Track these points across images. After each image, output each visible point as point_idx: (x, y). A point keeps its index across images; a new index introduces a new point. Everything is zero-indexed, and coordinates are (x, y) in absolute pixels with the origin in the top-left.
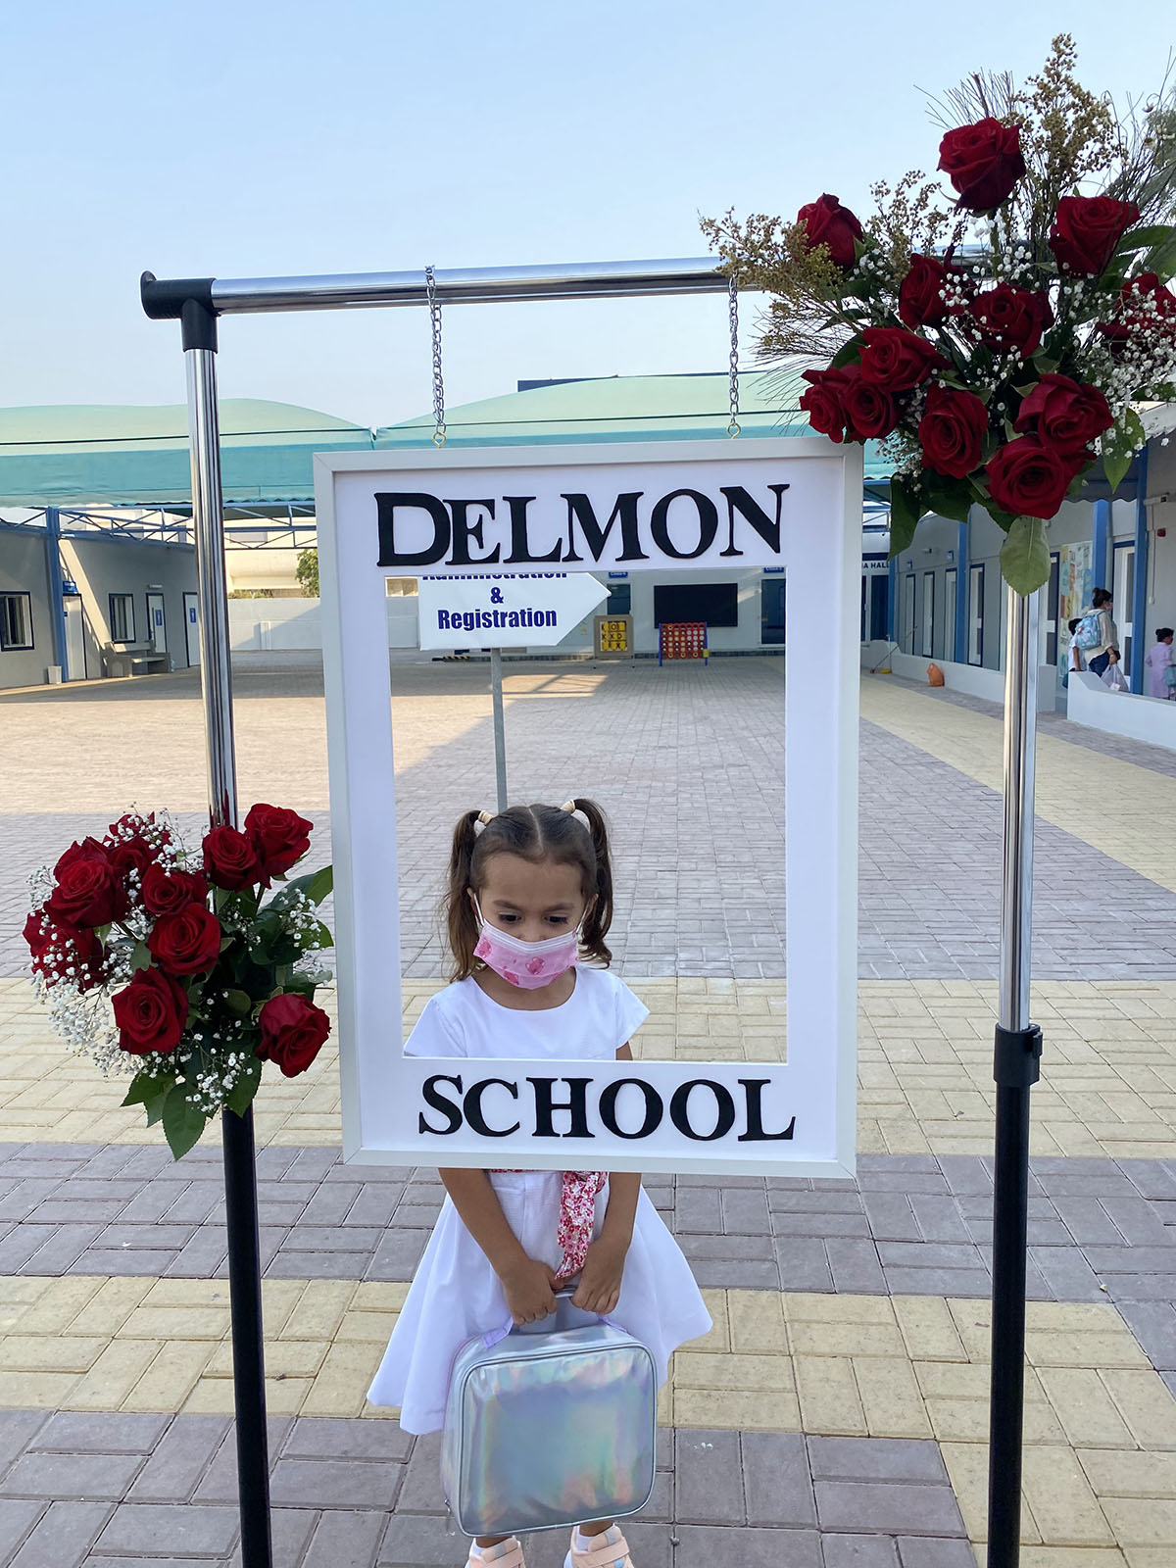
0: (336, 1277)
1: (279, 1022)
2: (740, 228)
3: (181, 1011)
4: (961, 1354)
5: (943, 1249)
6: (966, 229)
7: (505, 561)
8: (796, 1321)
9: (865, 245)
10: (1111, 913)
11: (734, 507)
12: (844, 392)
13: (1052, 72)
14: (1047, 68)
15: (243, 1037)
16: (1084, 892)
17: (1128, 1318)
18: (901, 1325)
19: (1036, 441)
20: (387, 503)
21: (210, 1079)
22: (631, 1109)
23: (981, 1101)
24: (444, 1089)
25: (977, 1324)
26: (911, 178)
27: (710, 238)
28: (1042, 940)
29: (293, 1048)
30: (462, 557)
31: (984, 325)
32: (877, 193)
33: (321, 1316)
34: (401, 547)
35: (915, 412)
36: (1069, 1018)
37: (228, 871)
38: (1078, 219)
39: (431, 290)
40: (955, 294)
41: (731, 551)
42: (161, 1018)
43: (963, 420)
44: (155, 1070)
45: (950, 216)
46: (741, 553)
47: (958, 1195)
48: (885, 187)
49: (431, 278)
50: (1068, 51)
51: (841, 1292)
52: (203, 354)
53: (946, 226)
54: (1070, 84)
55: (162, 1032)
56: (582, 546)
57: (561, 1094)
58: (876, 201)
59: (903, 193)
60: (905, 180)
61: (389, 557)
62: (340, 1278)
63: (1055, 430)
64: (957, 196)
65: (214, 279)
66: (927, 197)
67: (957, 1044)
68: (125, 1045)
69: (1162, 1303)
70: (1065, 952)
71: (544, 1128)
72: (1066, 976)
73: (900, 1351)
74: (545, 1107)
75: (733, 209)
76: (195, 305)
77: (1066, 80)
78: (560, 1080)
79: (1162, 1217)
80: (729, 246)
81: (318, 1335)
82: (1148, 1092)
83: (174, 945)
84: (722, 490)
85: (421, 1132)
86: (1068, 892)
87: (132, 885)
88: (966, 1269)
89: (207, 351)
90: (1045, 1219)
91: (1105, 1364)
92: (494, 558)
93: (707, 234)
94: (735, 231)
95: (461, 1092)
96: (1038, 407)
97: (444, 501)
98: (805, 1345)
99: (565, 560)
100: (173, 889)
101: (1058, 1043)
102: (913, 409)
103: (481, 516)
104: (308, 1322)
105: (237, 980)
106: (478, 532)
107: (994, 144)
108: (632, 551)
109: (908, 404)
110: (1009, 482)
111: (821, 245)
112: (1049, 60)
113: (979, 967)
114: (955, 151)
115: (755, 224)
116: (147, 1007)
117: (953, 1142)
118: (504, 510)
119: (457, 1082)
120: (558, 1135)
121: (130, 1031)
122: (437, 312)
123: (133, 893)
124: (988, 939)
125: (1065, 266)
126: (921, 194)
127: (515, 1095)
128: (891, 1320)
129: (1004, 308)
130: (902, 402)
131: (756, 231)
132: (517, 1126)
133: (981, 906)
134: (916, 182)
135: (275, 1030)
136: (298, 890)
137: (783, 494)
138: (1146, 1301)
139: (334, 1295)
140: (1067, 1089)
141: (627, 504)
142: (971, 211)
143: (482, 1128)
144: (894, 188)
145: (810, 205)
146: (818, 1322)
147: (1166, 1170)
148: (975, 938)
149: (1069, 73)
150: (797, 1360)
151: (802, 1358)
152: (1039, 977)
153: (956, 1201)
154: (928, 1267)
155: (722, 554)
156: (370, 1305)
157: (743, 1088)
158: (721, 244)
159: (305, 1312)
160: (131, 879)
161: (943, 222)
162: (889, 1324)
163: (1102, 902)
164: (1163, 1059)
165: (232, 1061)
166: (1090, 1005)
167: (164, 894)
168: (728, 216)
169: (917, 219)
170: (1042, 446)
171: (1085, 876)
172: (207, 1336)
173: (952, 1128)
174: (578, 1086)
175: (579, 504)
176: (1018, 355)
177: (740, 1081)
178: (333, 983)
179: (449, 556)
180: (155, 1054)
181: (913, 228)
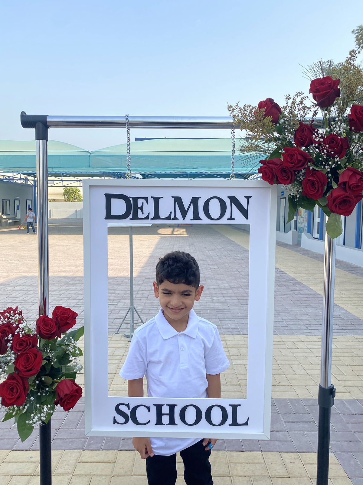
0: (74, 449)
1: (63, 392)
2: (241, 109)
3: (25, 389)
4: (286, 475)
5: (277, 434)
6: (318, 112)
7: (151, 219)
8: (232, 463)
9: (282, 116)
10: (320, 312)
11: (233, 204)
12: (275, 168)
13: (348, 62)
14: (347, 60)
15: (49, 394)
16: (311, 305)
17: (338, 458)
18: (266, 464)
19: (345, 190)
20: (109, 197)
21: (36, 417)
22: (191, 416)
23: (286, 378)
24: (122, 408)
25: (291, 462)
26: (299, 94)
27: (231, 112)
28: (300, 321)
29: (68, 402)
30: (135, 217)
31: (327, 148)
32: (286, 98)
33: (68, 465)
34: (113, 213)
35: (300, 176)
36: (311, 349)
37: (46, 334)
38: (358, 112)
39: (128, 123)
40: (317, 137)
41: (231, 218)
42: (19, 392)
43: (319, 181)
44: (15, 412)
45: (312, 108)
46: (234, 219)
47: (281, 413)
48: (289, 97)
49: (127, 119)
50: (354, 55)
51: (246, 451)
52: (43, 142)
53: (310, 111)
54: (354, 66)
55: (18, 397)
56: (179, 215)
57: (166, 410)
58: (286, 101)
59: (296, 99)
60: (296, 95)
61: (109, 216)
62: (75, 449)
63: (352, 188)
64: (316, 102)
65: (48, 115)
66: (303, 101)
67: (277, 358)
68: (4, 403)
69: (349, 453)
70: (307, 326)
71: (159, 422)
72: (308, 334)
73: (266, 474)
74: (160, 415)
75: (239, 102)
76: (41, 124)
77: (353, 65)
78: (165, 405)
79: (346, 420)
80: (237, 115)
81: (67, 473)
82: (337, 375)
83: (24, 365)
84: (228, 197)
85: (114, 424)
86: (306, 305)
87: (9, 341)
88: (286, 441)
89: (44, 141)
90: (310, 422)
91: (333, 477)
92: (147, 218)
93: (230, 111)
94: (240, 110)
95: (129, 409)
96: (346, 179)
97: (130, 197)
98: (235, 473)
99: (172, 219)
100: (24, 343)
101: (308, 357)
102: (300, 175)
103: (143, 203)
104: (64, 468)
105: (47, 372)
106: (142, 208)
107: (330, 86)
108: (196, 217)
109: (298, 173)
110: (335, 205)
111: (269, 117)
112: (347, 58)
113: (281, 331)
114: (317, 87)
115: (246, 108)
116: (13, 388)
117: (278, 394)
118: (151, 201)
119: (128, 406)
120: (164, 425)
121: (6, 399)
122: (129, 130)
123: (9, 345)
124: (283, 321)
125: (353, 128)
126: (301, 100)
127: (149, 410)
128: (263, 462)
129: (333, 142)
130: (296, 173)
131: (246, 110)
132: (150, 421)
133: (280, 309)
134: (300, 96)
135: (62, 396)
136: (71, 338)
137: (249, 199)
138: (344, 452)
139: (74, 456)
140: (312, 374)
141: (195, 201)
142: (320, 107)
143: (136, 422)
144: (292, 97)
145: (263, 101)
146: (239, 463)
147: (345, 403)
148: (279, 320)
149: (354, 62)
150: (233, 478)
151: (234, 477)
152: (300, 334)
153: (280, 415)
154: (273, 441)
155: (228, 219)
156: (86, 460)
157: (231, 407)
158: (234, 114)
159: (63, 464)
160: (9, 339)
161: (309, 110)
162: (262, 463)
163: (317, 308)
164: (340, 363)
165: (45, 409)
166: (316, 344)
167: (21, 345)
168: (237, 104)
169: (300, 108)
170: (348, 193)
171: (311, 299)
172: (27, 474)
173: (278, 388)
174: (172, 407)
175: (178, 200)
176: (338, 158)
177: (230, 405)
178: (83, 371)
179: (131, 216)
180: (15, 406)
181: (298, 111)
